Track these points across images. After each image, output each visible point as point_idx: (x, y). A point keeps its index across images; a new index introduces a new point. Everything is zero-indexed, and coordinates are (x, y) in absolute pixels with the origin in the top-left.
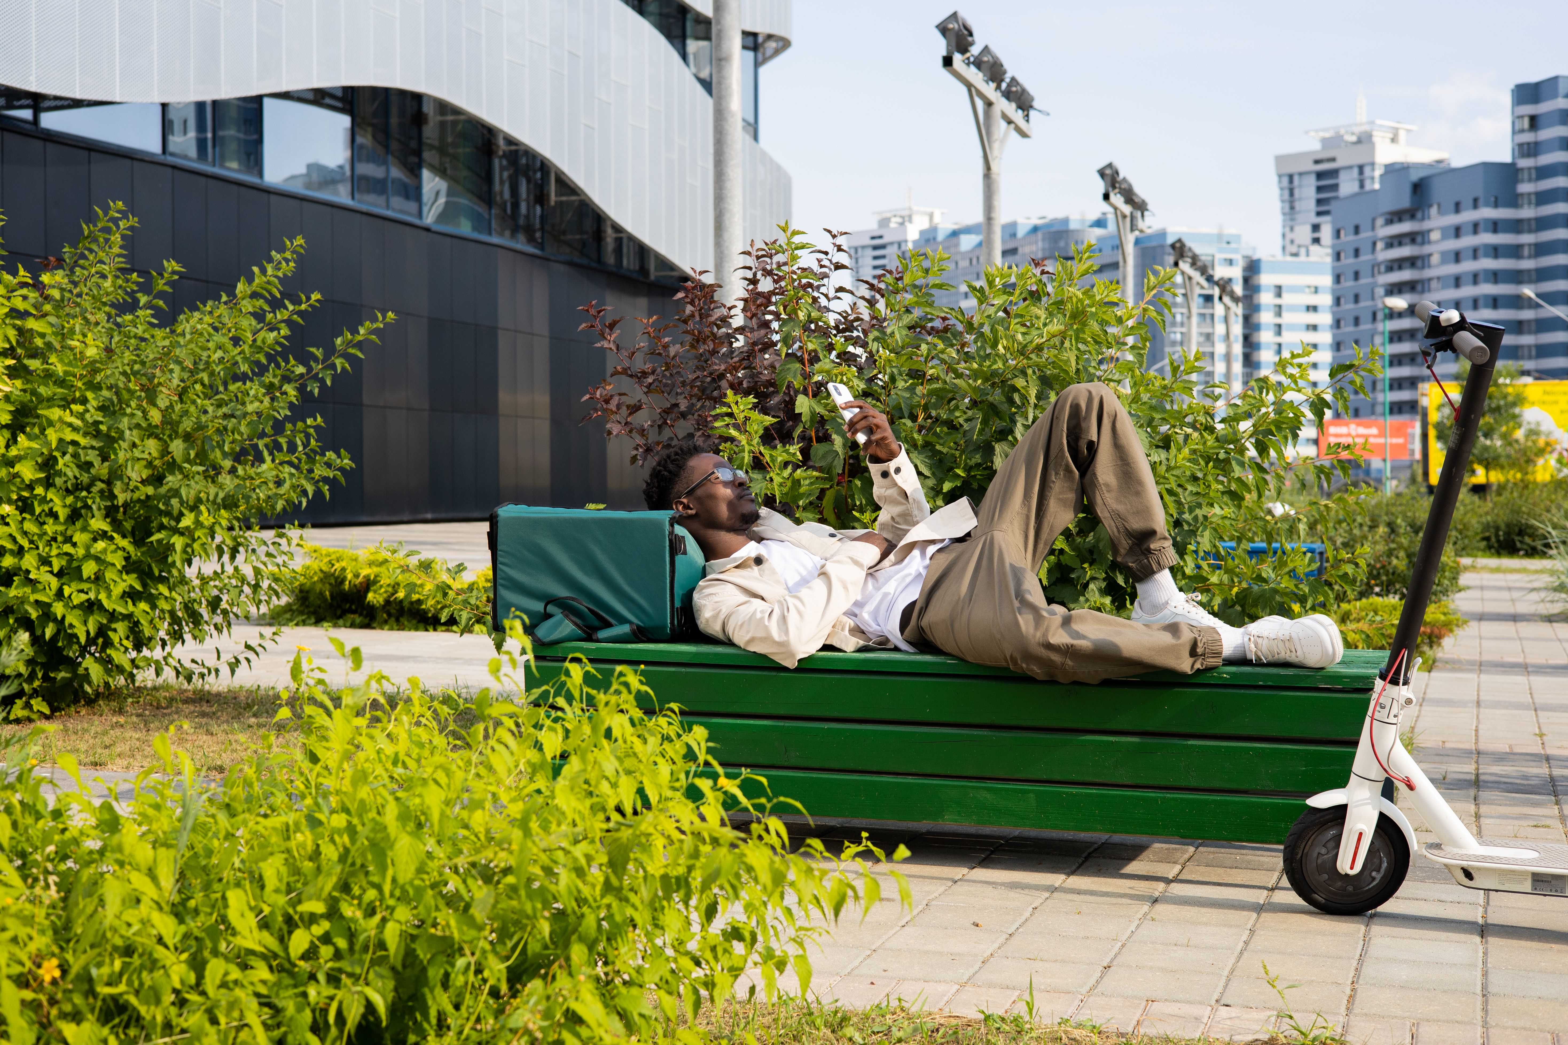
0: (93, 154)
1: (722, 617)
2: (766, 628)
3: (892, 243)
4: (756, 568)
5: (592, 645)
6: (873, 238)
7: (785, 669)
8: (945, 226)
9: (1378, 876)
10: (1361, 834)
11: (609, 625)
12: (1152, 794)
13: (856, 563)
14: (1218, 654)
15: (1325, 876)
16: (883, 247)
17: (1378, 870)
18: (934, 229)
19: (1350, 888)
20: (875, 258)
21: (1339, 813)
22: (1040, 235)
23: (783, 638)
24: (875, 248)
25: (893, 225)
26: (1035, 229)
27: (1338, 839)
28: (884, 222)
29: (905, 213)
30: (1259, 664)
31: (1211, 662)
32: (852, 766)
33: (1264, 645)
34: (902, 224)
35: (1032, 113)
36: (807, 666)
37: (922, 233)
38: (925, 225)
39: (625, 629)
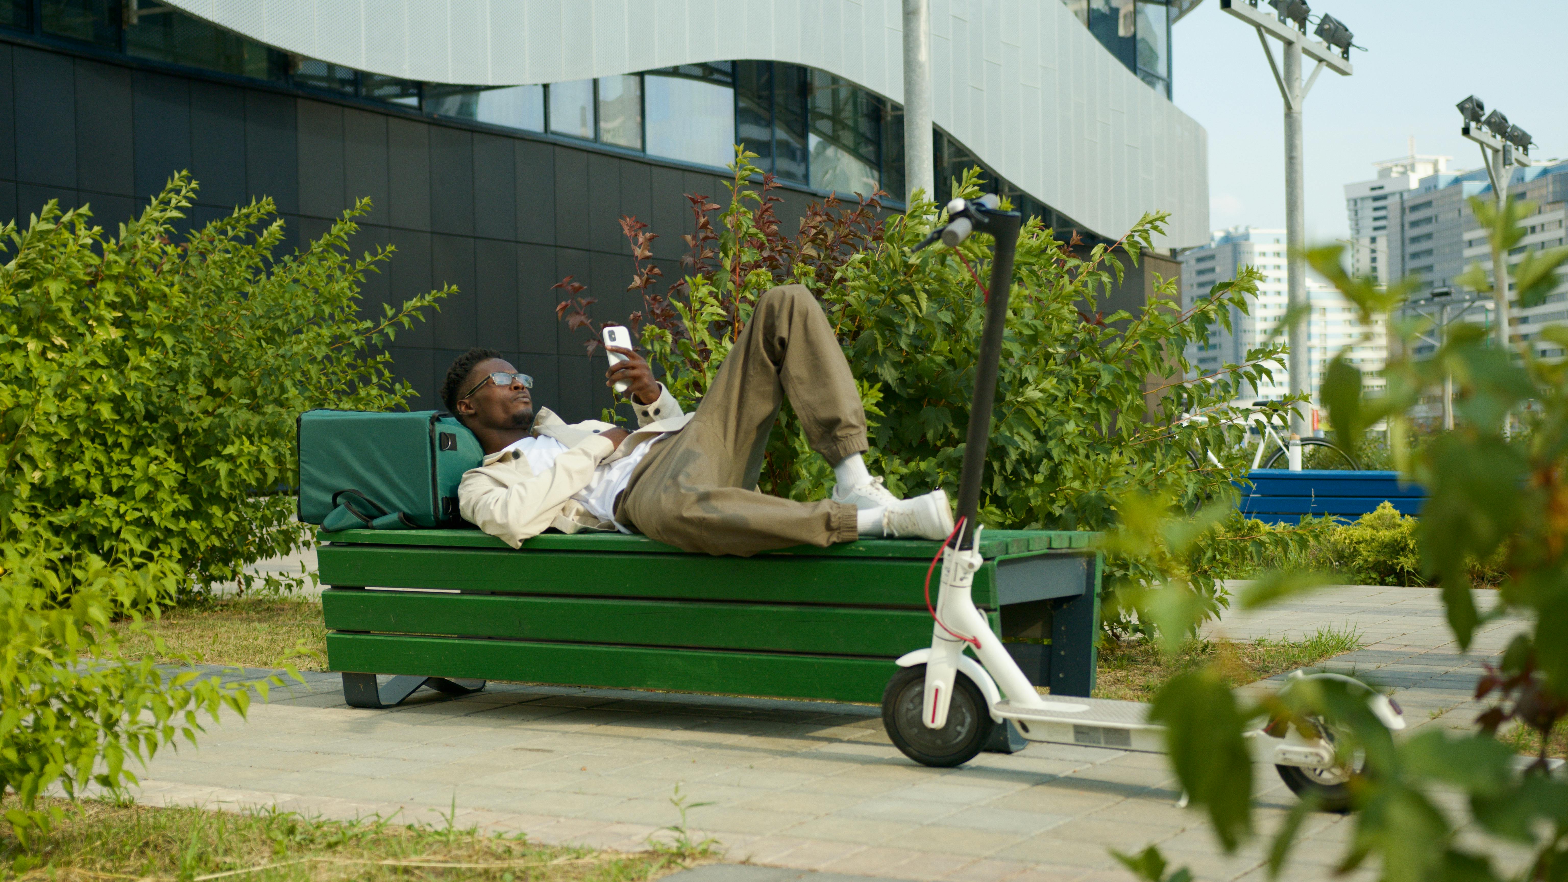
0: (476, 136)
1: (472, 504)
2: (491, 512)
3: (1393, 194)
4: (514, 462)
5: (368, 532)
6: (1373, 189)
7: (512, 550)
8: (1447, 173)
9: (963, 731)
10: (937, 690)
11: (384, 514)
12: (809, 659)
13: (586, 454)
14: (854, 528)
15: (915, 730)
16: (1384, 197)
17: (962, 724)
18: (1435, 177)
19: (939, 742)
20: (1376, 209)
21: (921, 669)
22: (1550, 177)
23: (504, 521)
24: (1376, 199)
25: (1394, 175)
26: (1545, 172)
27: (921, 694)
28: (1385, 173)
29: (1407, 162)
30: (891, 537)
31: (847, 536)
32: (571, 637)
33: (895, 519)
34: (1404, 173)
35: (1351, 50)
36: (530, 545)
37: (1422, 181)
38: (1428, 171)
39: (393, 517)
